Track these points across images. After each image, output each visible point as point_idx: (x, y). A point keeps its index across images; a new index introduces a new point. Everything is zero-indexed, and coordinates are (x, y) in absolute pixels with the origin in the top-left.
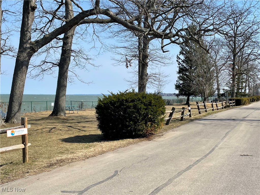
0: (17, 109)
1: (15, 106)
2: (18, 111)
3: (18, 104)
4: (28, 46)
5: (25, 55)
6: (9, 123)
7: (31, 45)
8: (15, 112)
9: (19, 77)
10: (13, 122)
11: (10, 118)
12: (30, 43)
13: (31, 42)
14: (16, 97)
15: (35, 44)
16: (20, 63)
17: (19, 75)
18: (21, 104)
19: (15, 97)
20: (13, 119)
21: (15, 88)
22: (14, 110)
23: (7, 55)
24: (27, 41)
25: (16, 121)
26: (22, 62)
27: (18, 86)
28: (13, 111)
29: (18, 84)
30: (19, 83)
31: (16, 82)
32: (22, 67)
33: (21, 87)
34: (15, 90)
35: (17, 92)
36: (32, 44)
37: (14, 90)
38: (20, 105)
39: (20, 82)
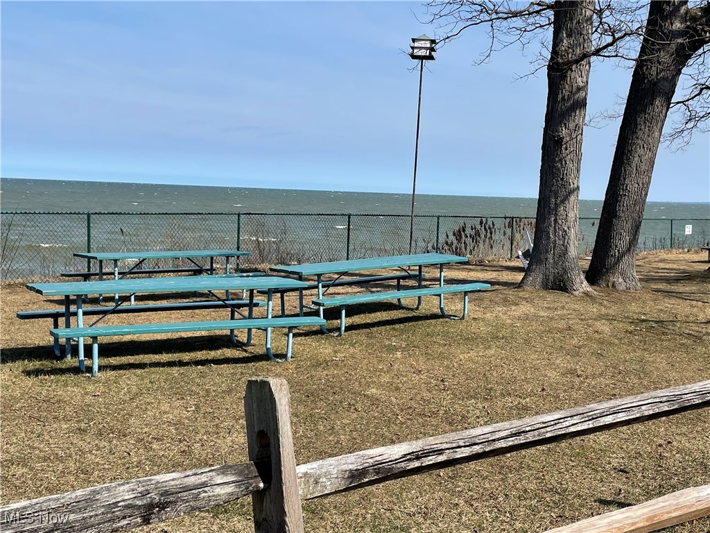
0: (628, 241)
1: (622, 231)
2: (629, 250)
3: (630, 224)
4: (677, 25)
5: (665, 57)
6: (599, 285)
7: (688, 23)
8: (619, 251)
9: (640, 134)
10: (614, 286)
11: (604, 270)
12: (686, 13)
13: (688, 11)
14: (626, 202)
15: (701, 17)
16: (647, 86)
17: (639, 128)
18: (640, 225)
19: (622, 203)
20: (614, 274)
21: (625, 170)
22: (616, 246)
23: (616, 56)
24: (677, 8)
25: (621, 280)
26: (654, 84)
27: (634, 165)
28: (614, 247)
29: (636, 159)
30: (638, 156)
31: (629, 151)
32: (653, 100)
33: (643, 167)
34: (625, 179)
35: (631, 184)
36: (694, 19)
37: (622, 178)
38: (636, 228)
39: (641, 151)
